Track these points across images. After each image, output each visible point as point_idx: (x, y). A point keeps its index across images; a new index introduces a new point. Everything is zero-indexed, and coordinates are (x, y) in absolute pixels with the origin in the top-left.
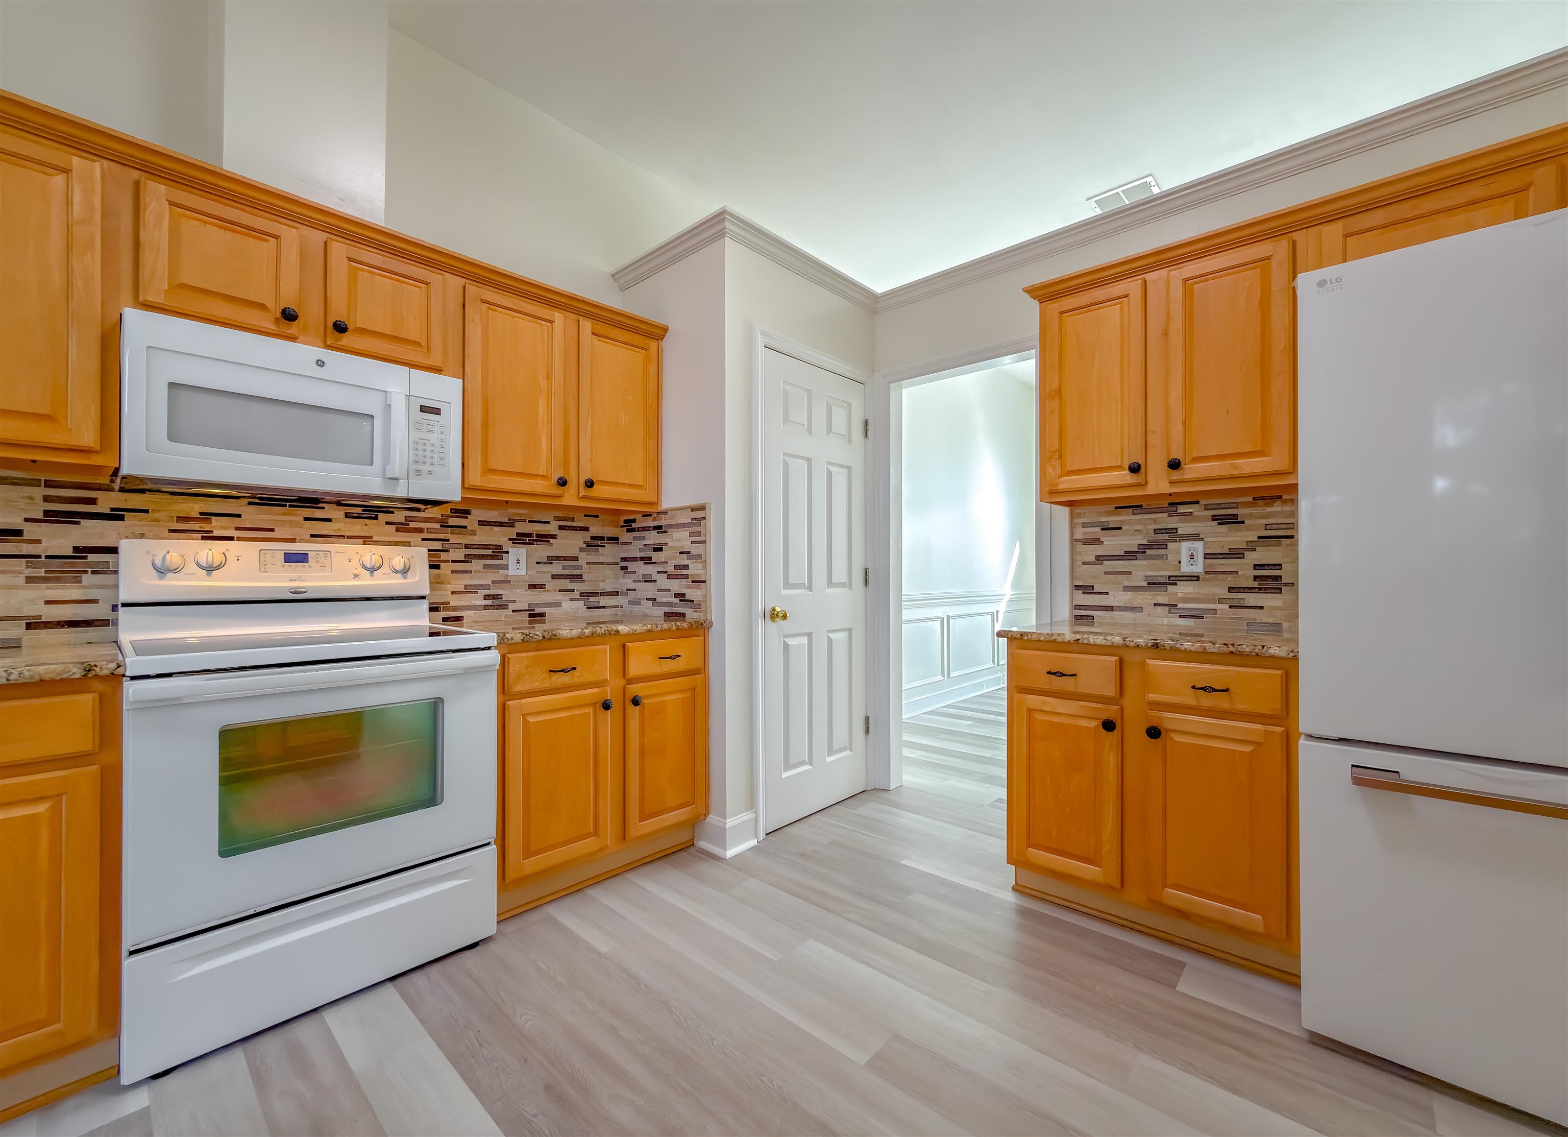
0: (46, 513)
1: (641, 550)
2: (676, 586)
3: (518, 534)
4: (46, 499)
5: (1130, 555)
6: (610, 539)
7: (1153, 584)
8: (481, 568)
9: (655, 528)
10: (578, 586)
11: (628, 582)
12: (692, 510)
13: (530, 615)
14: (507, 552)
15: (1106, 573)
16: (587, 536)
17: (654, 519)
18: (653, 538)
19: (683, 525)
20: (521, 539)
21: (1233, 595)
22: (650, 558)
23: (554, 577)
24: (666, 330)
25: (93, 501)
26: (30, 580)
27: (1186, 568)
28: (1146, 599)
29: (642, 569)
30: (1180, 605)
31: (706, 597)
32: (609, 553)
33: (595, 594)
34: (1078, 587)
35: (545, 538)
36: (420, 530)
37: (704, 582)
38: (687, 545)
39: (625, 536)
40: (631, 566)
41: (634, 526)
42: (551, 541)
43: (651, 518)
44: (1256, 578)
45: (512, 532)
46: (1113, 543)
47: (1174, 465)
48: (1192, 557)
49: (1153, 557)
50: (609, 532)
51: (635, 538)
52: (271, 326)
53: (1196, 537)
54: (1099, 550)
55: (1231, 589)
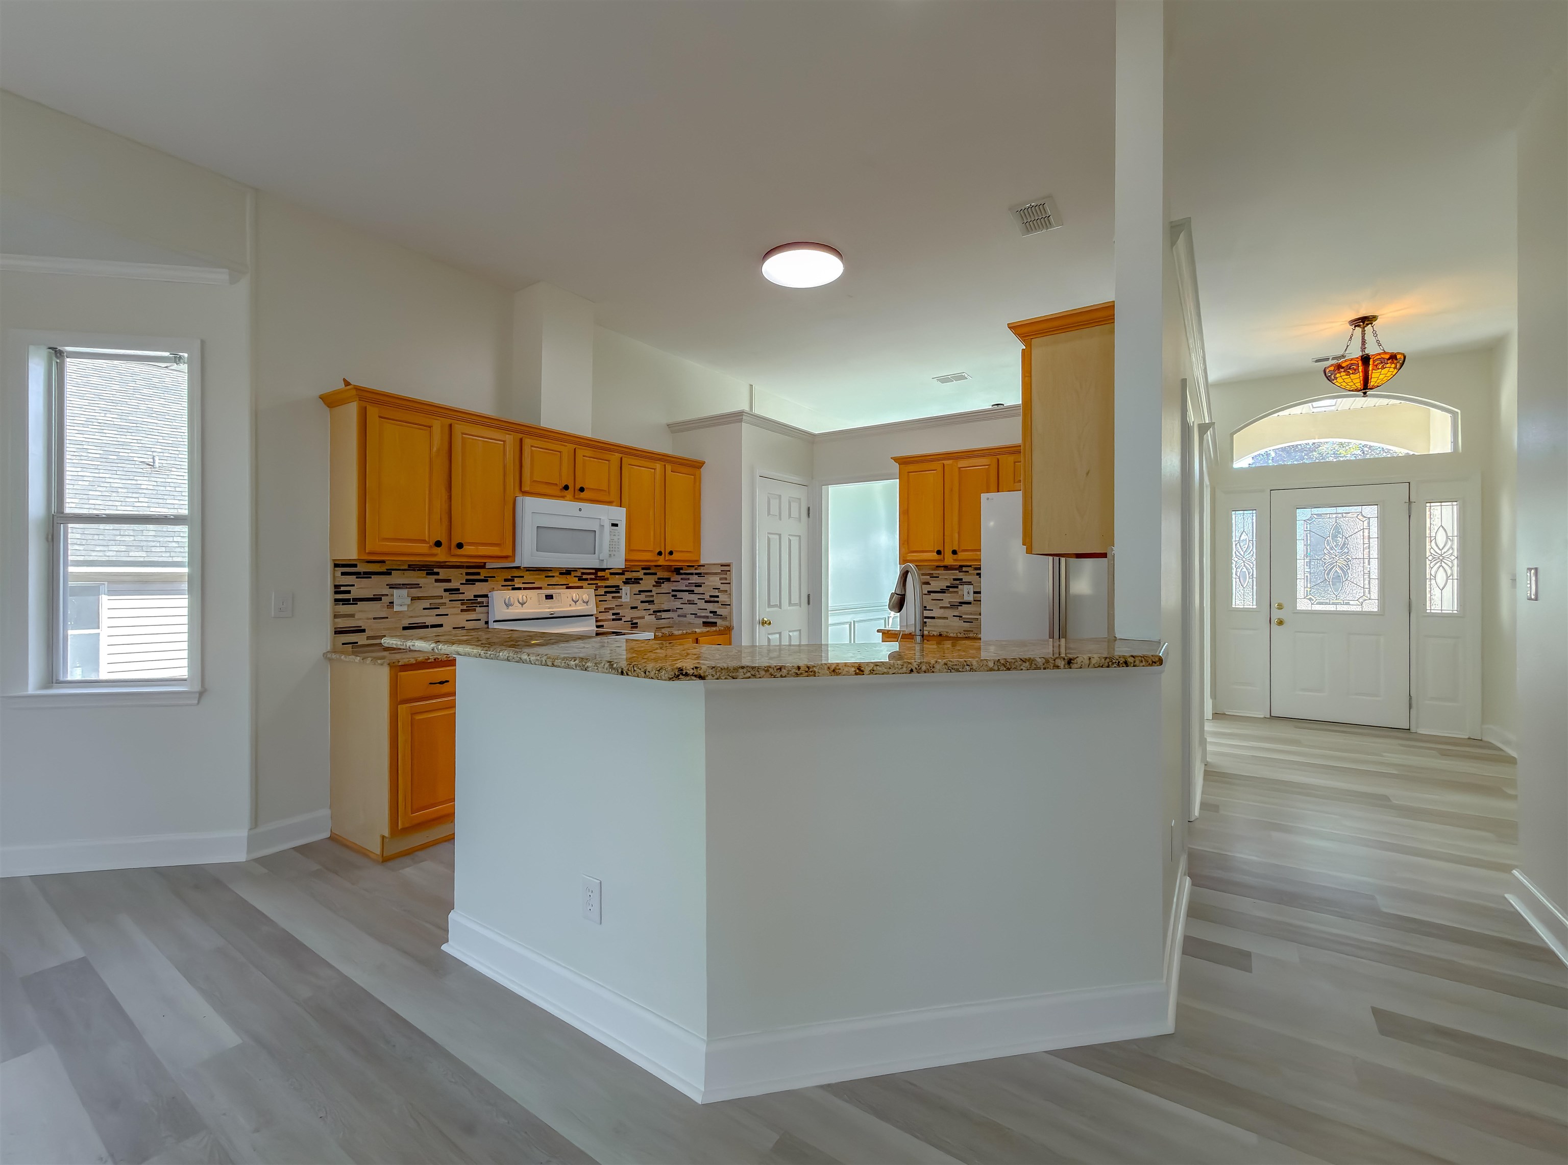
0: (467, 580)
1: (686, 586)
2: (711, 607)
3: (626, 579)
4: (467, 574)
5: (942, 591)
6: (666, 579)
7: (953, 606)
8: (611, 599)
9: (696, 574)
10: (653, 607)
11: (678, 604)
12: (721, 566)
13: (632, 624)
14: (622, 589)
15: (932, 600)
16: (655, 577)
17: (696, 569)
18: (695, 579)
19: (716, 574)
20: (626, 583)
22: (693, 591)
23: (642, 602)
24: (704, 463)
25: (478, 574)
26: (462, 611)
27: (965, 598)
28: (950, 613)
29: (686, 596)
30: (963, 617)
31: (731, 613)
32: (666, 587)
33: (660, 611)
35: (637, 581)
36: (586, 579)
37: (730, 605)
38: (718, 585)
39: (676, 577)
40: (679, 595)
41: (681, 571)
42: (640, 581)
43: (694, 568)
45: (624, 577)
46: (935, 585)
47: (954, 552)
48: (968, 593)
49: (951, 592)
50: (666, 575)
51: (682, 579)
52: (559, 493)
53: (970, 583)
54: (930, 588)
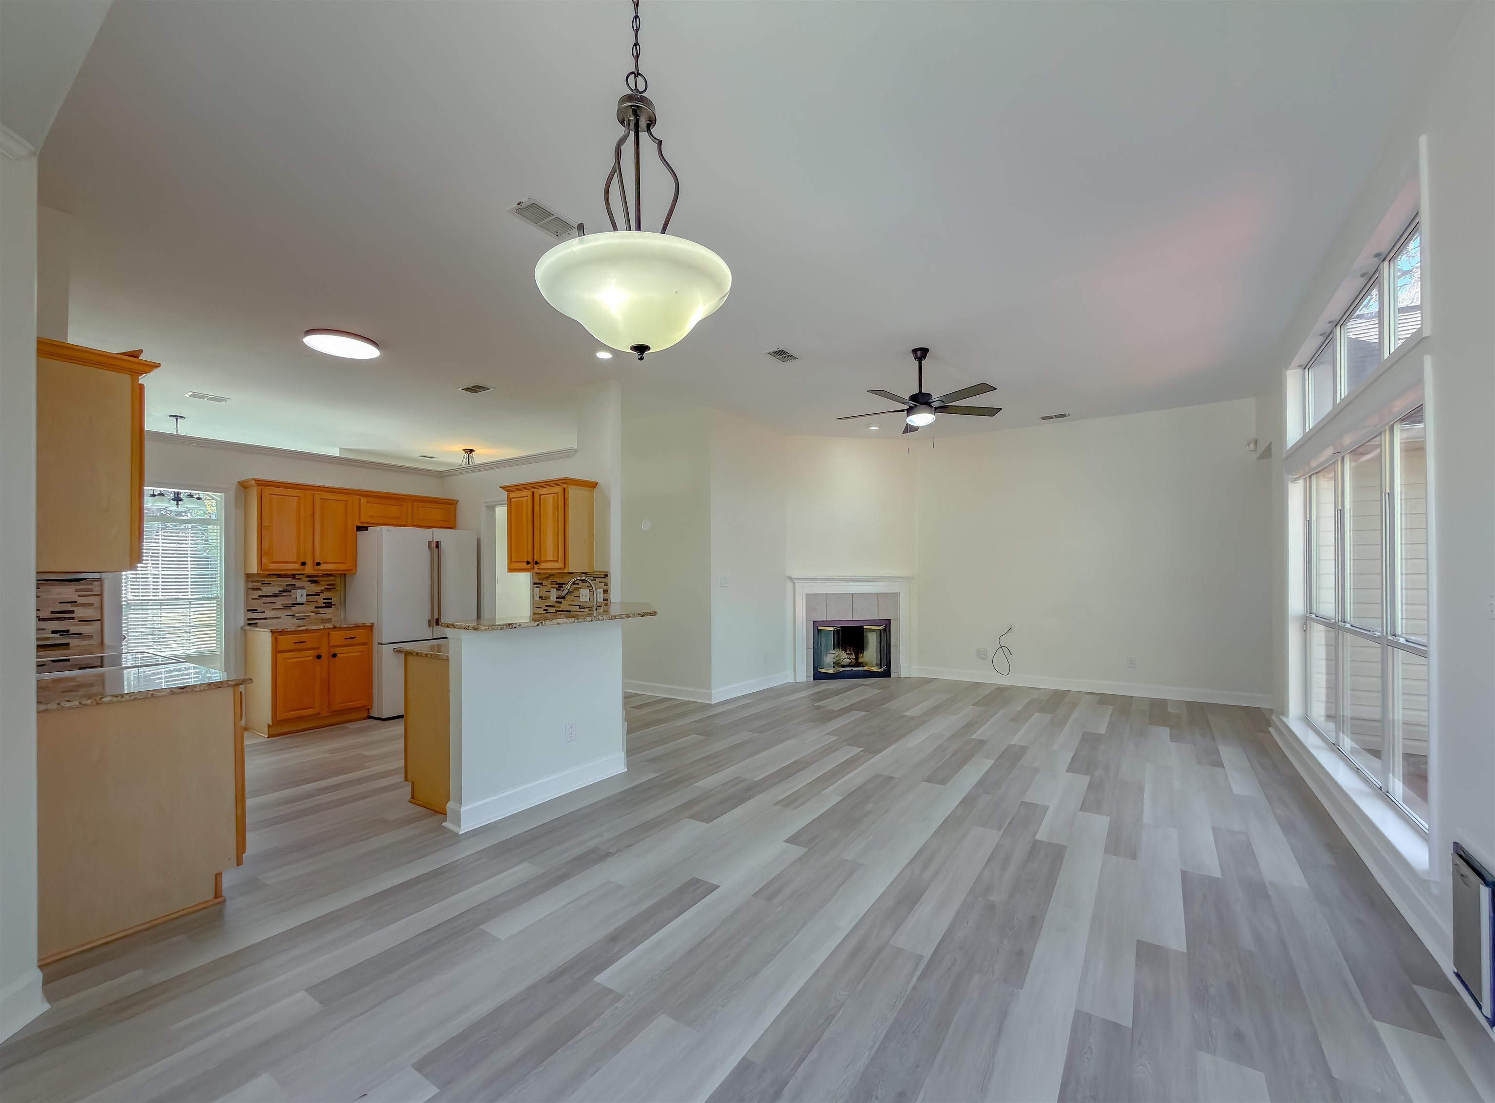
5: (275, 596)
7: (286, 607)
15: (263, 603)
21: (317, 609)
27: (299, 600)
28: (282, 613)
30: (296, 615)
34: (249, 610)
44: (324, 603)
46: (266, 590)
47: (318, 564)
48: (301, 595)
49: (285, 596)
53: (303, 588)
54: (260, 593)
55: (316, 607)
